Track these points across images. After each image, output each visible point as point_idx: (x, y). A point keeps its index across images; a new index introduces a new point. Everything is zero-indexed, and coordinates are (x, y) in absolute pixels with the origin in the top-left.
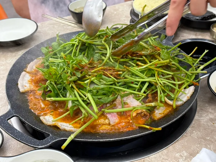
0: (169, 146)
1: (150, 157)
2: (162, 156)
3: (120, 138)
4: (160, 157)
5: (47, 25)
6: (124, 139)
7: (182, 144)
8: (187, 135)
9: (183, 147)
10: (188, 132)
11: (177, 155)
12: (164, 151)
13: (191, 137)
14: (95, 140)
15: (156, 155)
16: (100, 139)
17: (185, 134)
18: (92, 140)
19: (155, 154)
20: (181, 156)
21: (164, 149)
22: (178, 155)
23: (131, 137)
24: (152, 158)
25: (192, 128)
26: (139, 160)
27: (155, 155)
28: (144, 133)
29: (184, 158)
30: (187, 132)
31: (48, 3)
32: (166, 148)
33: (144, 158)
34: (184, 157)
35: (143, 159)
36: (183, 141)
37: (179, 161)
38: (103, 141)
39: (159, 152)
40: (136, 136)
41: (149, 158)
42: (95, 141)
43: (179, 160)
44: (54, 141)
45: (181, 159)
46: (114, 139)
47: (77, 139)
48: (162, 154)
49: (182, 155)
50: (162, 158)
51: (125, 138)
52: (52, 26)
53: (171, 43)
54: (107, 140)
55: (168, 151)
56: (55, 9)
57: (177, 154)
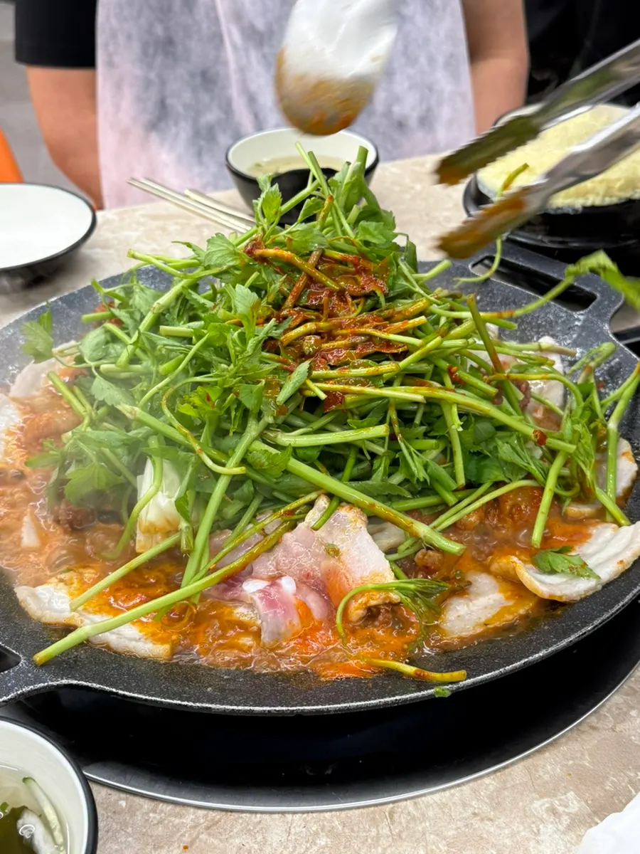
0: (512, 764)
1: (423, 798)
2: (473, 803)
3: (294, 708)
4: (464, 805)
5: (142, 220)
6: (311, 711)
7: (571, 762)
8: (599, 725)
9: (570, 775)
10: (609, 711)
11: (537, 804)
12: (487, 780)
13: (614, 734)
14: (190, 704)
15: (447, 793)
16: (212, 703)
17: (593, 720)
18: (179, 702)
19: (444, 790)
20: (553, 811)
21: (488, 775)
22: (541, 806)
23: (339, 706)
24: (427, 806)
25: (627, 694)
26: (372, 809)
27: (442, 794)
28: (398, 697)
29: (566, 820)
30: (604, 711)
31: (173, 130)
32: (495, 772)
33: (394, 802)
34: (567, 817)
35: (391, 805)
36: (575, 746)
37: (538, 830)
38: (225, 710)
39: (463, 784)
40: (361, 707)
41: (415, 803)
42: (192, 706)
43: (541, 827)
44: (26, 689)
45: (550, 826)
46: (268, 708)
47: (121, 692)
48: (474, 791)
49: (561, 809)
50: (470, 810)
51: (317, 711)
52: (160, 223)
53: (606, 327)
54: (240, 708)
55: (505, 782)
56: (199, 154)
57: (540, 802)
